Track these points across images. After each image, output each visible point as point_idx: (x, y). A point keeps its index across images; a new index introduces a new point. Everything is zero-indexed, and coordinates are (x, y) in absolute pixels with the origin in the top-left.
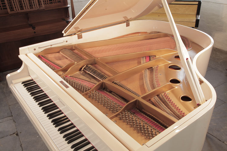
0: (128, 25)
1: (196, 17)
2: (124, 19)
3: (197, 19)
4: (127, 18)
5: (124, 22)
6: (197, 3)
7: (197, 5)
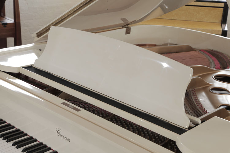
0: (128, 32)
1: (221, 27)
2: (122, 22)
3: (223, 29)
4: (127, 20)
5: (123, 27)
6: (223, 5)
7: (222, 9)
